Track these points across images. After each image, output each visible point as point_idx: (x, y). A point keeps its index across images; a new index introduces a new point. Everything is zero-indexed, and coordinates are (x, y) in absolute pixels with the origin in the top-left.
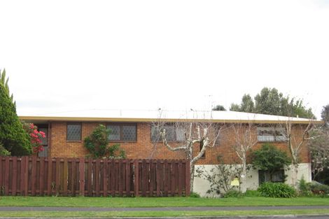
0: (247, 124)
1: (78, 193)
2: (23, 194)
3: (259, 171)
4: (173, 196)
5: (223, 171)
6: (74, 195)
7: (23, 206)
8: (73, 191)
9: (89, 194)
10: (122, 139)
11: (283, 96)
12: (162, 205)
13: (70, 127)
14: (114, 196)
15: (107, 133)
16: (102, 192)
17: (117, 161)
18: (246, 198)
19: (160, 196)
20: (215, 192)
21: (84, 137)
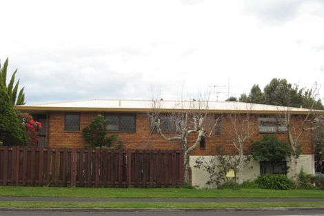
0: (245, 114)
1: (70, 184)
2: (14, 184)
3: (261, 162)
4: (167, 187)
5: (223, 162)
6: (65, 185)
7: (8, 196)
8: (64, 181)
9: (81, 184)
10: (120, 129)
11: (292, 87)
12: (151, 196)
13: (68, 117)
14: (106, 187)
15: (104, 123)
16: (93, 182)
17: (110, 151)
18: (242, 189)
19: (153, 187)
20: (215, 183)
21: (82, 127)
